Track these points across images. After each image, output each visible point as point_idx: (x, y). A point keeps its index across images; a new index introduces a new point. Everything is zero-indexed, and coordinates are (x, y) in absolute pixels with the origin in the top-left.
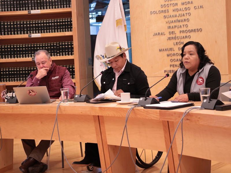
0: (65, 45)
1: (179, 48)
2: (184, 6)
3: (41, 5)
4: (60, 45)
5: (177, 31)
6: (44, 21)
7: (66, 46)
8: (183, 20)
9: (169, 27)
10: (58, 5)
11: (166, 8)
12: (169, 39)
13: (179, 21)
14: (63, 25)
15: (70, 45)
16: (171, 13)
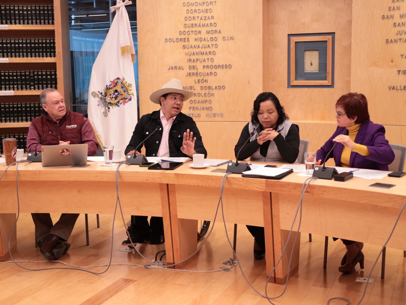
0: (42, 75)
1: (201, 87)
2: (210, 36)
3: (6, 17)
4: (34, 75)
5: (199, 66)
6: (11, 40)
7: (44, 77)
8: (208, 52)
9: (190, 60)
10: (32, 19)
11: (186, 36)
12: (189, 74)
13: (202, 54)
14: (39, 48)
15: (49, 75)
16: (192, 42)
